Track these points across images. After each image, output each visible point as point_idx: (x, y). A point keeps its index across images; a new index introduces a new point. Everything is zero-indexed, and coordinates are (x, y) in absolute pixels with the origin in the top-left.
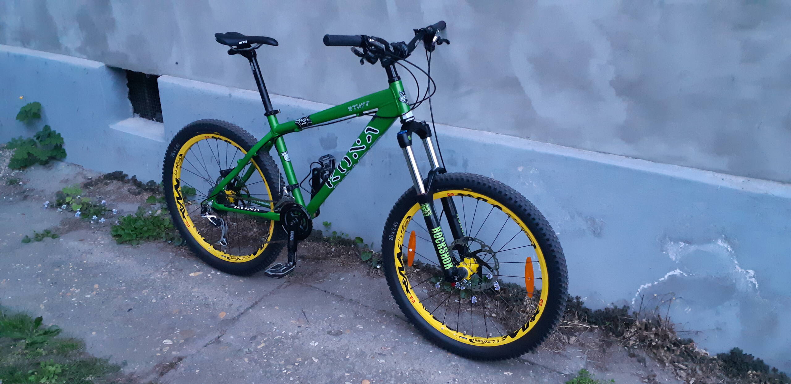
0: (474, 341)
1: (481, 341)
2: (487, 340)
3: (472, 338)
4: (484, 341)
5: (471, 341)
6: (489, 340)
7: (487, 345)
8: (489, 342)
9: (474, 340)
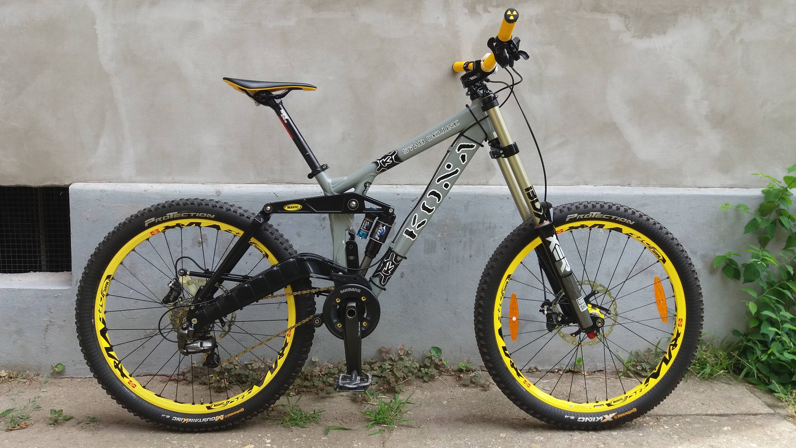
0: (613, 404)
1: (621, 399)
2: (626, 395)
3: (608, 402)
4: (624, 398)
5: (609, 405)
6: (628, 394)
7: (629, 401)
8: (630, 397)
9: (612, 402)
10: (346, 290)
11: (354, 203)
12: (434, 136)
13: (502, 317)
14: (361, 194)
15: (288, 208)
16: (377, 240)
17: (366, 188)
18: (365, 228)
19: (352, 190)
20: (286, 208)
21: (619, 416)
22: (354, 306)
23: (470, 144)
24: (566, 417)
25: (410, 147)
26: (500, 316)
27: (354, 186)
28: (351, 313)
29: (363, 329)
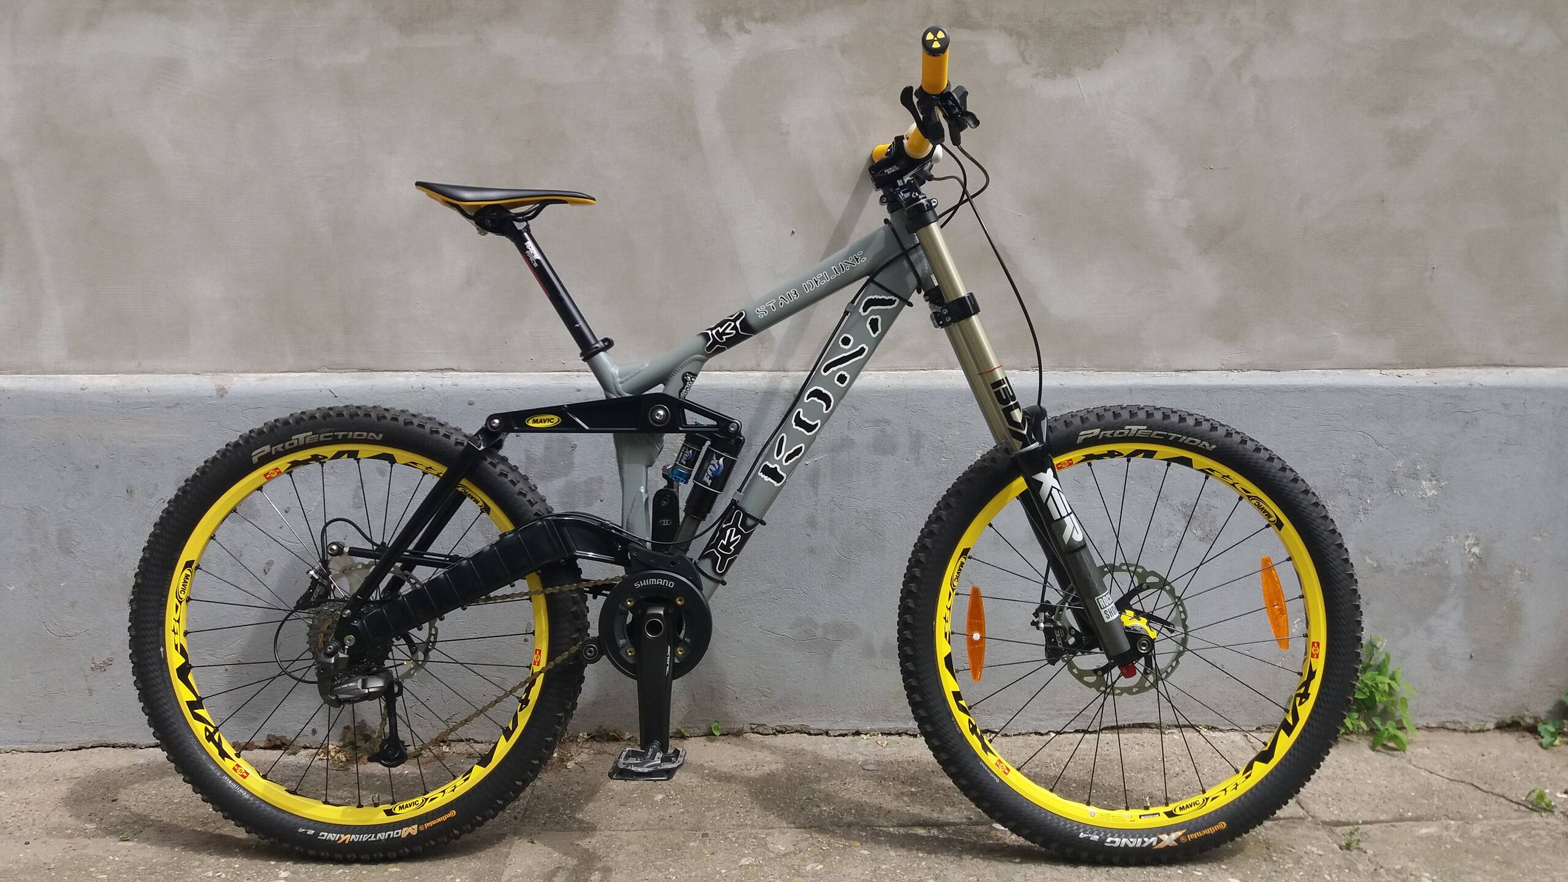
10: (646, 583)
11: (661, 412)
12: (816, 282)
13: (953, 633)
14: (676, 395)
15: (535, 422)
16: (706, 484)
17: (685, 384)
18: (684, 463)
19: (659, 389)
20: (531, 424)
21: (1191, 837)
22: (660, 614)
23: (887, 298)
24: (1082, 835)
25: (771, 305)
26: (948, 630)
27: (664, 378)
28: (654, 628)
29: (676, 661)
